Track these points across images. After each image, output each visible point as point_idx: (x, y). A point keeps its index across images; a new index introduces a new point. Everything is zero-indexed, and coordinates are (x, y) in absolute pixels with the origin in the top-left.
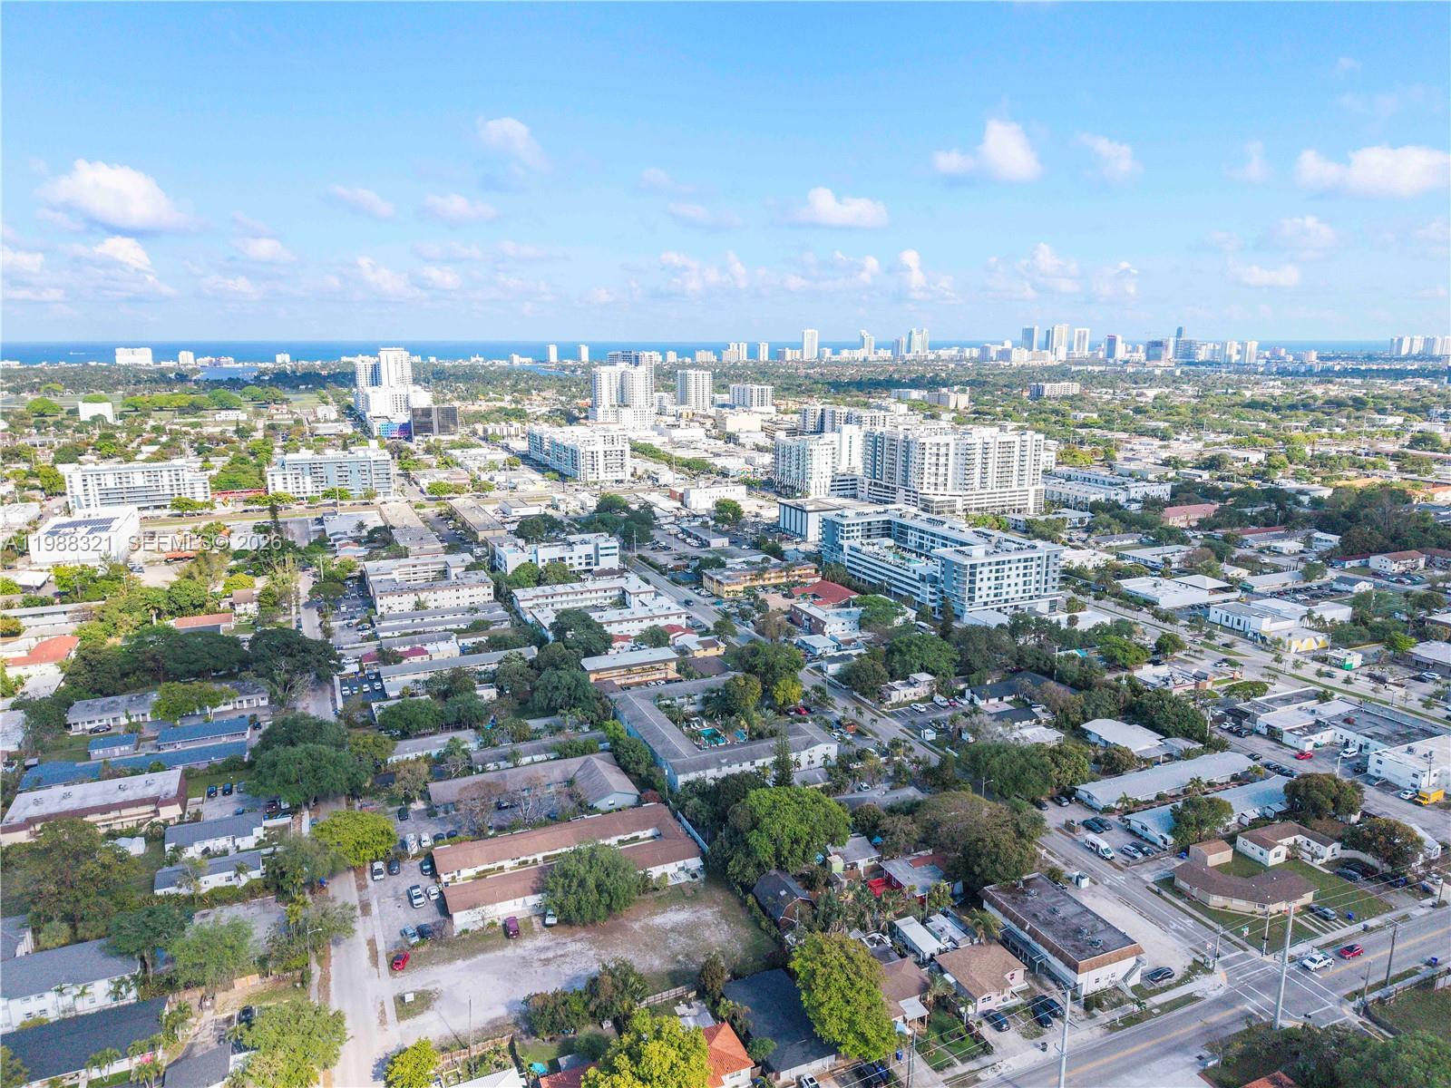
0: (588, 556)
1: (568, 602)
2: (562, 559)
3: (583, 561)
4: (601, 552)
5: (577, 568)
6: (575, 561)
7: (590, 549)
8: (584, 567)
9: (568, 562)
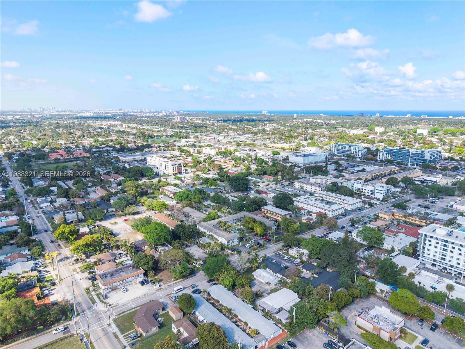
0: (372, 191)
1: (329, 199)
2: (362, 189)
3: (369, 192)
4: (376, 191)
5: (366, 194)
6: (367, 191)
7: (372, 188)
8: (369, 194)
9: (364, 191)
